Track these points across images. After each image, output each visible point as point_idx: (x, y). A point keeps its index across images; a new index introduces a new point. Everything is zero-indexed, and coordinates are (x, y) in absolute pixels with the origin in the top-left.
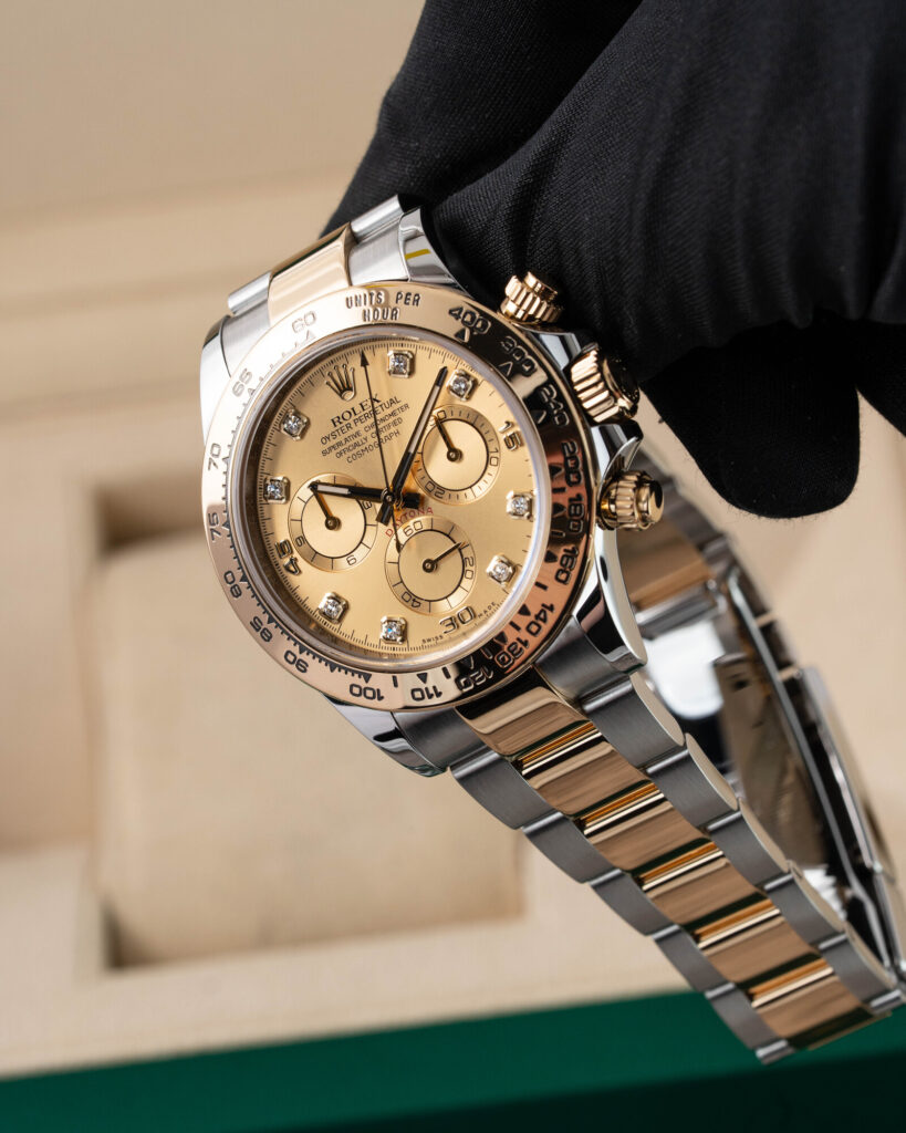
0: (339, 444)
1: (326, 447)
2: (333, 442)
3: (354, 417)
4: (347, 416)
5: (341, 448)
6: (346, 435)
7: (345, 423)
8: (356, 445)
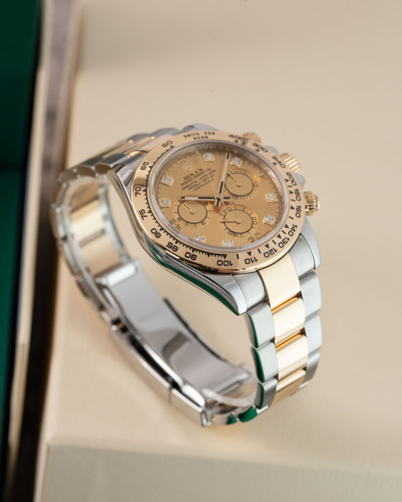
0: (189, 185)
1: (183, 187)
2: (186, 185)
3: (193, 176)
4: (190, 176)
5: (190, 187)
6: (191, 182)
7: (189, 179)
8: (196, 185)
